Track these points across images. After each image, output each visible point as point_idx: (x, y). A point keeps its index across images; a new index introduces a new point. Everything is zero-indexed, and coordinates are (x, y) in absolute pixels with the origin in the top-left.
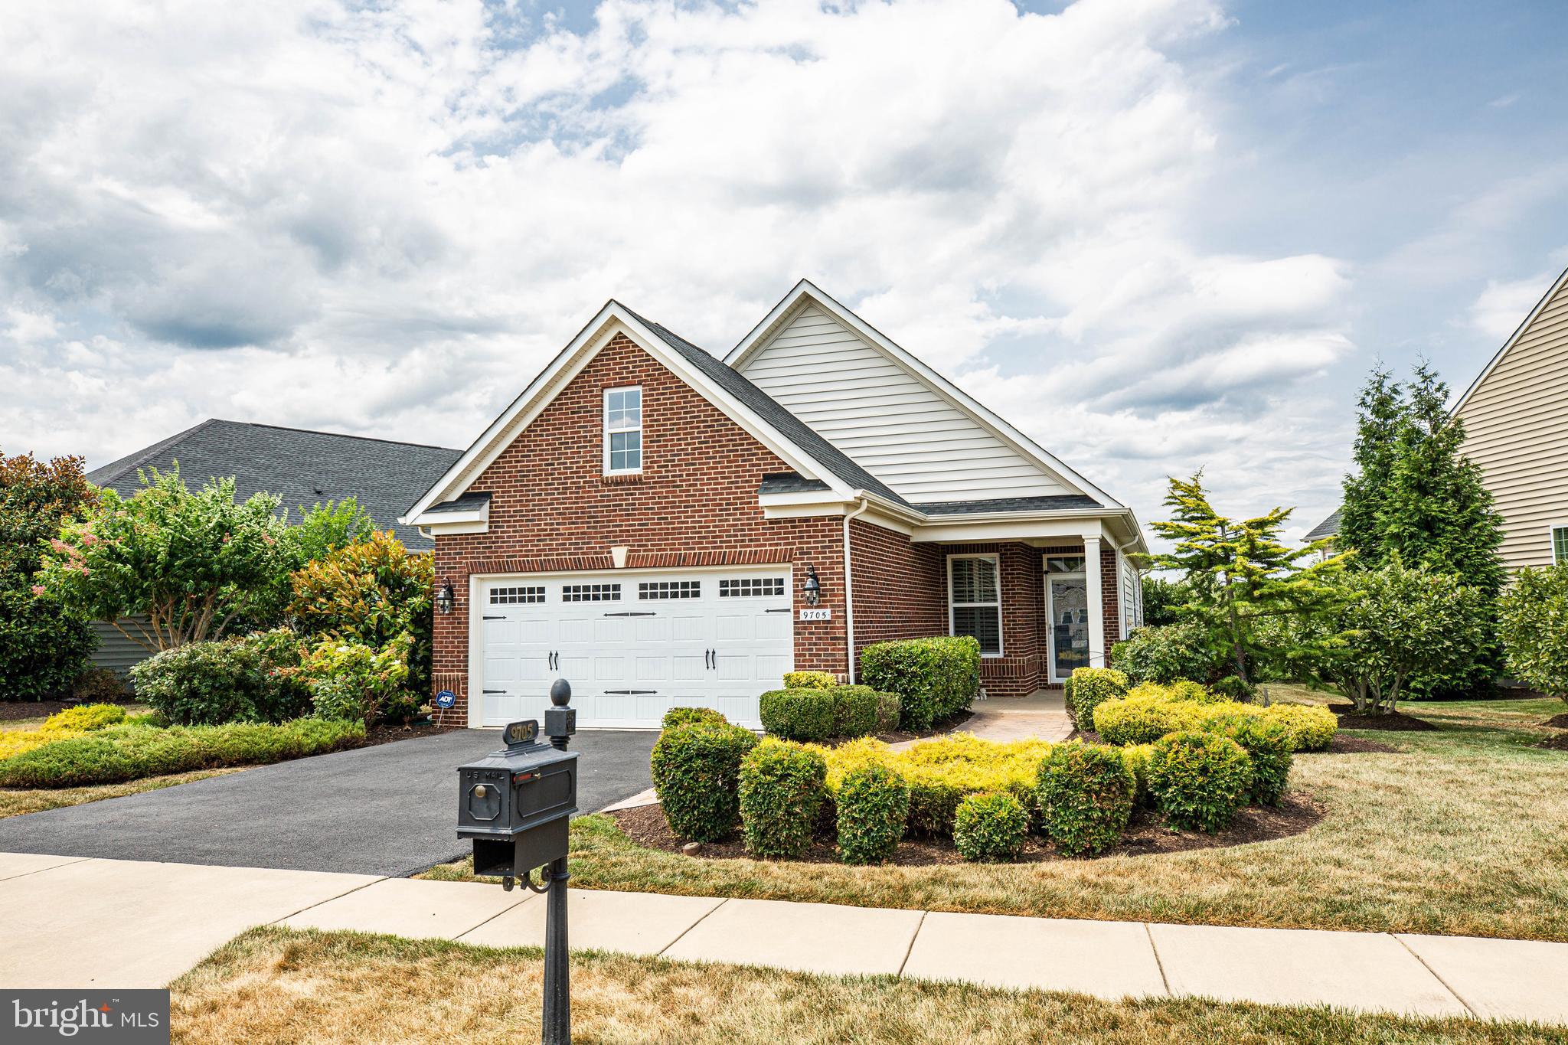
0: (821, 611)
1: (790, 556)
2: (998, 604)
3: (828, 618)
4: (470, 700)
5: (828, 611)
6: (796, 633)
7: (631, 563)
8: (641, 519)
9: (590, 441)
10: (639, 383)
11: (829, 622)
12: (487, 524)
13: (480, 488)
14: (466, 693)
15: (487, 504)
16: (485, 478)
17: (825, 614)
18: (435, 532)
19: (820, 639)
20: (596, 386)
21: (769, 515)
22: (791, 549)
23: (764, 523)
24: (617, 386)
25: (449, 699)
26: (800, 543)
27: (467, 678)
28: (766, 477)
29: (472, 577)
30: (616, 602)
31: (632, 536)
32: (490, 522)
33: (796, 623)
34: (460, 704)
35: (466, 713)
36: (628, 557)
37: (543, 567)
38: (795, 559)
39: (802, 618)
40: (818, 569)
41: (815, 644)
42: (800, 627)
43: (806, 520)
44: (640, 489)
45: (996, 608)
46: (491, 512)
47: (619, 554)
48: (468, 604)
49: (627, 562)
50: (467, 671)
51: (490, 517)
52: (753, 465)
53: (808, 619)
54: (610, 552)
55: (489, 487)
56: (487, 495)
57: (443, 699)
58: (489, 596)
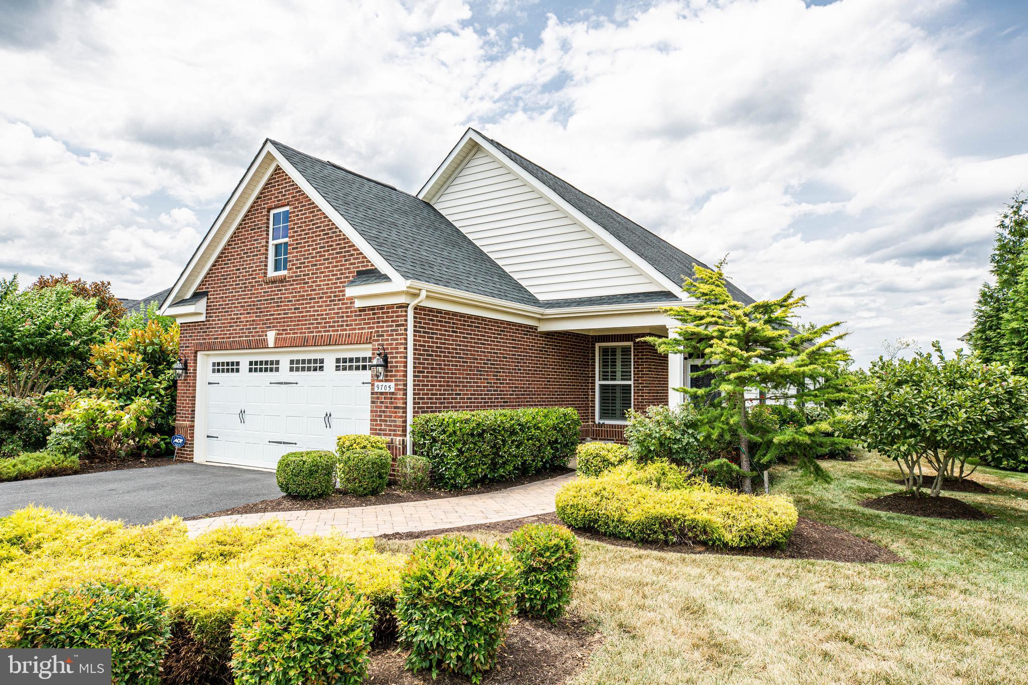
0: (388, 384)
1: (370, 338)
2: (631, 383)
3: (393, 390)
4: (195, 442)
5: (392, 384)
6: (373, 402)
7: (280, 344)
8: (285, 310)
9: (260, 251)
10: (288, 205)
11: (393, 393)
12: (205, 315)
13: (202, 289)
14: (193, 437)
15: (206, 298)
16: (206, 281)
17: (390, 387)
18: (179, 321)
19: (387, 407)
20: (264, 208)
21: (358, 304)
22: (371, 332)
23: (356, 311)
24: (277, 207)
25: (181, 441)
26: (377, 327)
27: (193, 426)
28: (360, 273)
29: (199, 354)
30: (277, 373)
31: (279, 323)
32: (207, 313)
33: (372, 393)
34: (188, 444)
35: (193, 451)
36: (276, 339)
37: (240, 346)
38: (374, 340)
39: (376, 390)
40: (387, 349)
41: (384, 412)
42: (376, 397)
43: (381, 308)
44: (285, 286)
45: (630, 386)
46: (207, 306)
47: (271, 336)
48: (196, 373)
49: (275, 343)
50: (193, 421)
51: (207, 310)
52: (351, 264)
53: (379, 391)
54: (266, 335)
55: (208, 288)
56: (206, 294)
57: (176, 440)
58: (211, 368)
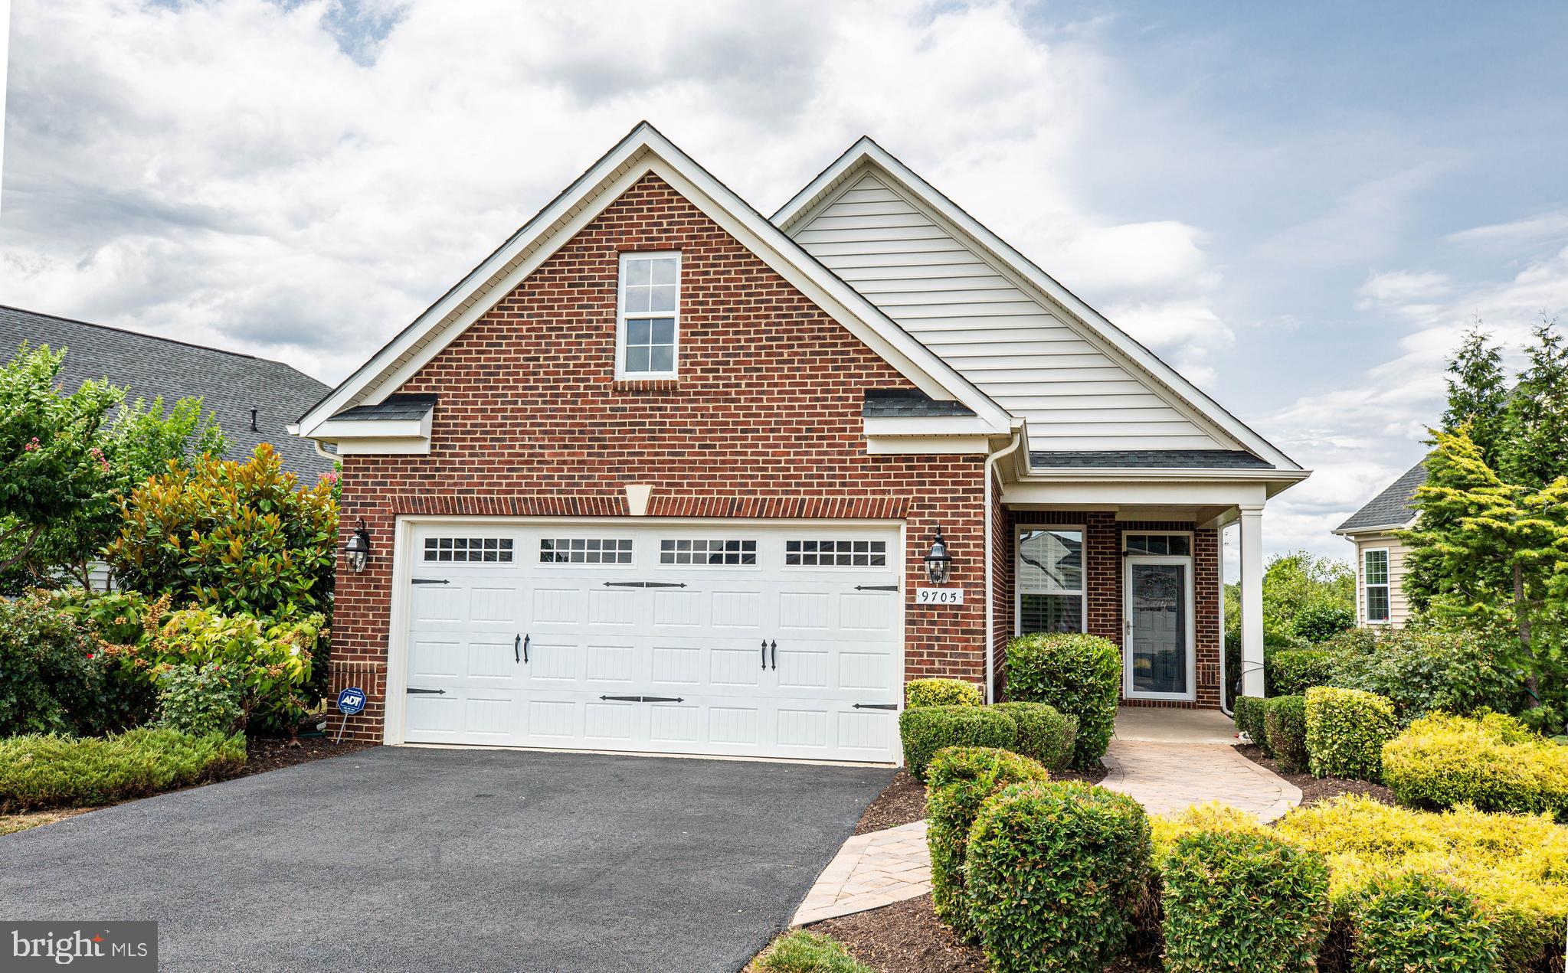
0: (949, 591)
1: (904, 510)
2: (1083, 592)
3: (959, 601)
4: (387, 703)
5: (959, 592)
6: (909, 622)
7: (654, 510)
8: (674, 446)
9: (597, 328)
10: (678, 248)
11: (959, 607)
12: (428, 443)
13: (419, 388)
14: (383, 692)
15: (430, 413)
16: (428, 374)
17: (955, 596)
18: (343, 449)
19: (945, 631)
20: (610, 248)
21: (873, 448)
22: (906, 500)
23: (865, 461)
24: (642, 250)
25: (357, 700)
26: (919, 491)
27: (385, 670)
28: (871, 394)
29: (400, 521)
30: (625, 566)
31: (658, 470)
32: (433, 439)
33: (908, 607)
34: (373, 707)
35: (382, 722)
36: (652, 501)
37: (516, 509)
38: (910, 514)
39: (920, 600)
40: (946, 530)
41: (938, 639)
42: (916, 614)
43: (930, 458)
44: (672, 401)
45: (1080, 598)
46: (434, 425)
47: (638, 496)
48: (392, 560)
49: (650, 508)
50: (385, 659)
51: (434, 432)
52: (851, 376)
53: (929, 601)
54: (623, 492)
55: (434, 388)
56: (432, 399)
57: (347, 700)
58: (422, 549)
